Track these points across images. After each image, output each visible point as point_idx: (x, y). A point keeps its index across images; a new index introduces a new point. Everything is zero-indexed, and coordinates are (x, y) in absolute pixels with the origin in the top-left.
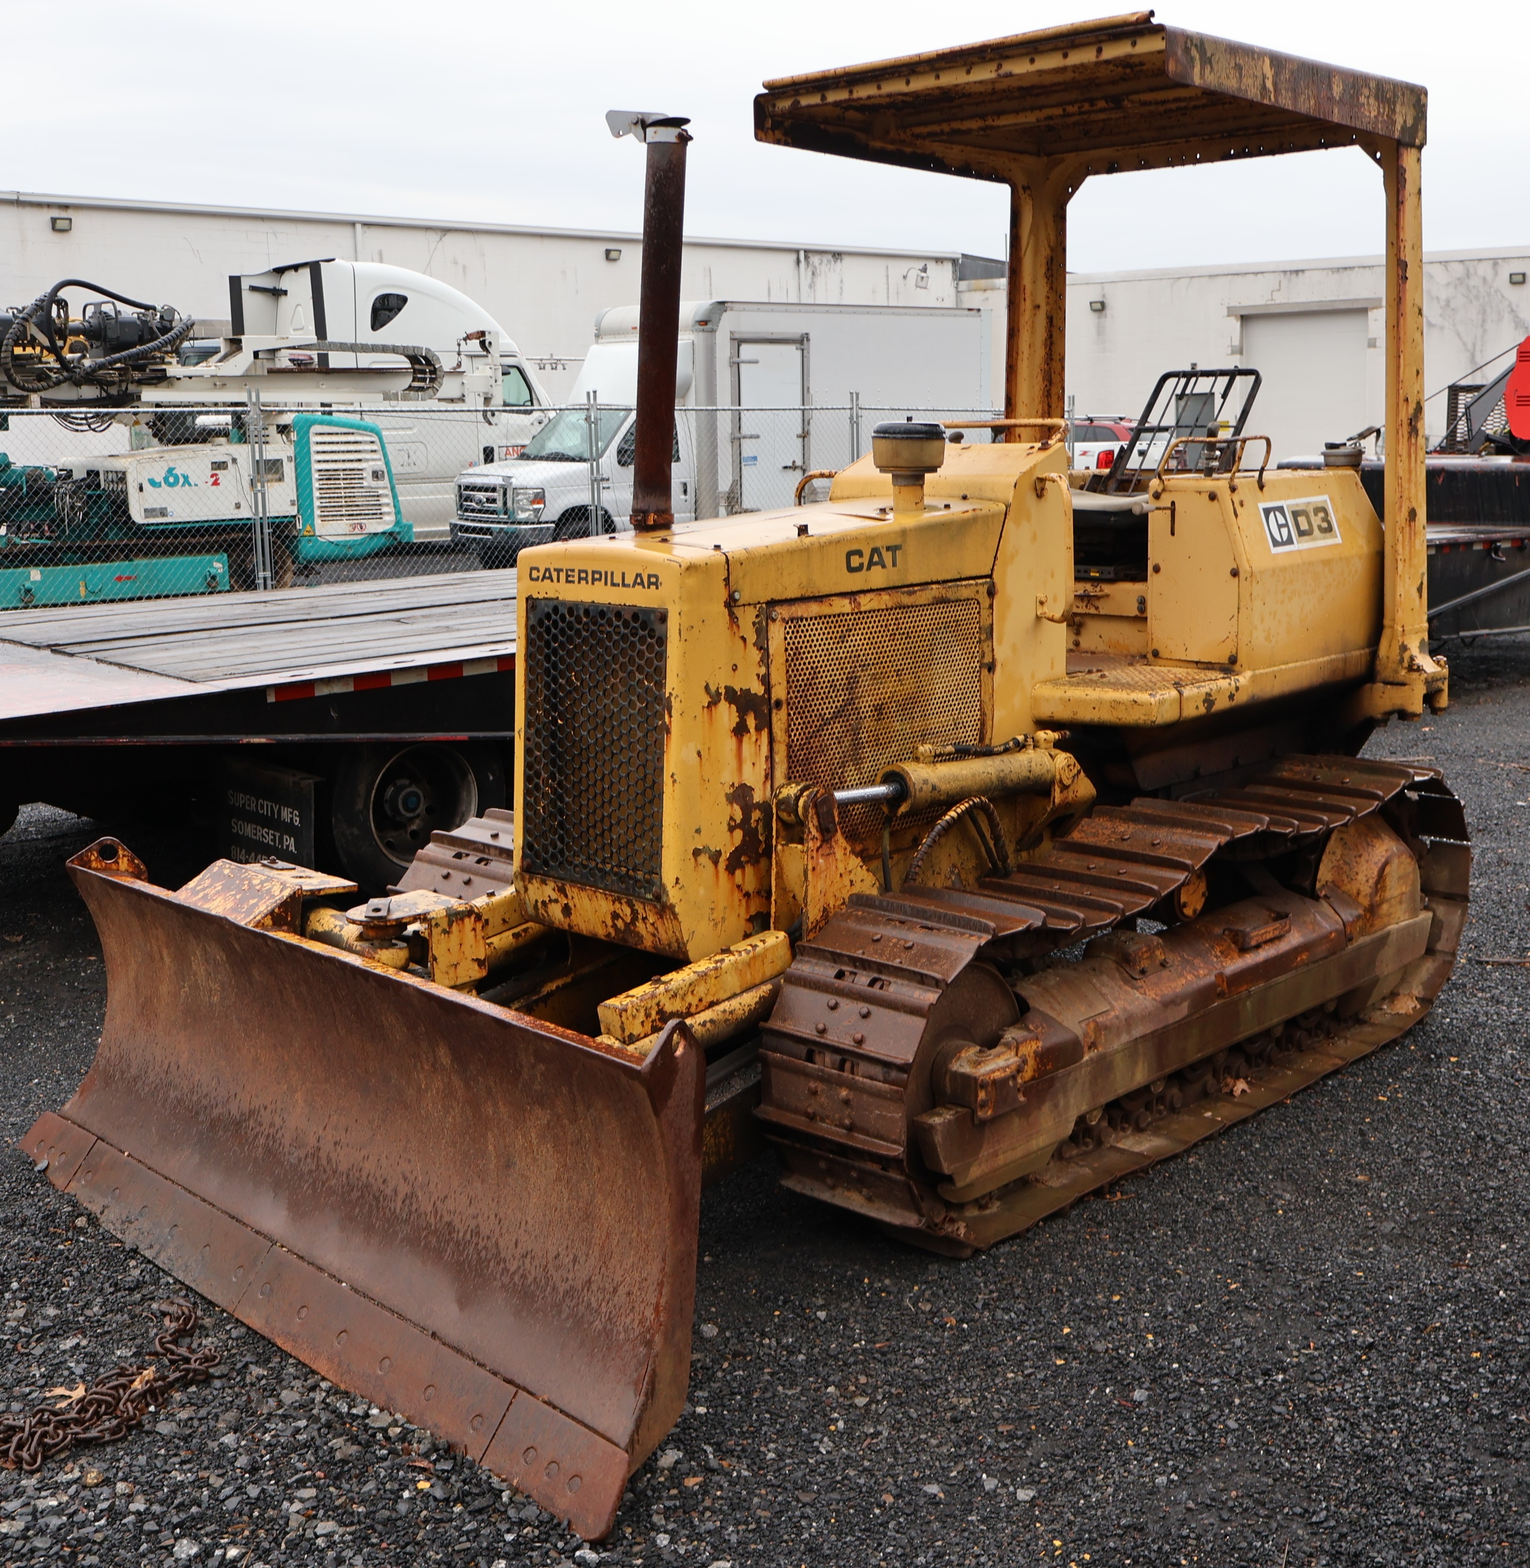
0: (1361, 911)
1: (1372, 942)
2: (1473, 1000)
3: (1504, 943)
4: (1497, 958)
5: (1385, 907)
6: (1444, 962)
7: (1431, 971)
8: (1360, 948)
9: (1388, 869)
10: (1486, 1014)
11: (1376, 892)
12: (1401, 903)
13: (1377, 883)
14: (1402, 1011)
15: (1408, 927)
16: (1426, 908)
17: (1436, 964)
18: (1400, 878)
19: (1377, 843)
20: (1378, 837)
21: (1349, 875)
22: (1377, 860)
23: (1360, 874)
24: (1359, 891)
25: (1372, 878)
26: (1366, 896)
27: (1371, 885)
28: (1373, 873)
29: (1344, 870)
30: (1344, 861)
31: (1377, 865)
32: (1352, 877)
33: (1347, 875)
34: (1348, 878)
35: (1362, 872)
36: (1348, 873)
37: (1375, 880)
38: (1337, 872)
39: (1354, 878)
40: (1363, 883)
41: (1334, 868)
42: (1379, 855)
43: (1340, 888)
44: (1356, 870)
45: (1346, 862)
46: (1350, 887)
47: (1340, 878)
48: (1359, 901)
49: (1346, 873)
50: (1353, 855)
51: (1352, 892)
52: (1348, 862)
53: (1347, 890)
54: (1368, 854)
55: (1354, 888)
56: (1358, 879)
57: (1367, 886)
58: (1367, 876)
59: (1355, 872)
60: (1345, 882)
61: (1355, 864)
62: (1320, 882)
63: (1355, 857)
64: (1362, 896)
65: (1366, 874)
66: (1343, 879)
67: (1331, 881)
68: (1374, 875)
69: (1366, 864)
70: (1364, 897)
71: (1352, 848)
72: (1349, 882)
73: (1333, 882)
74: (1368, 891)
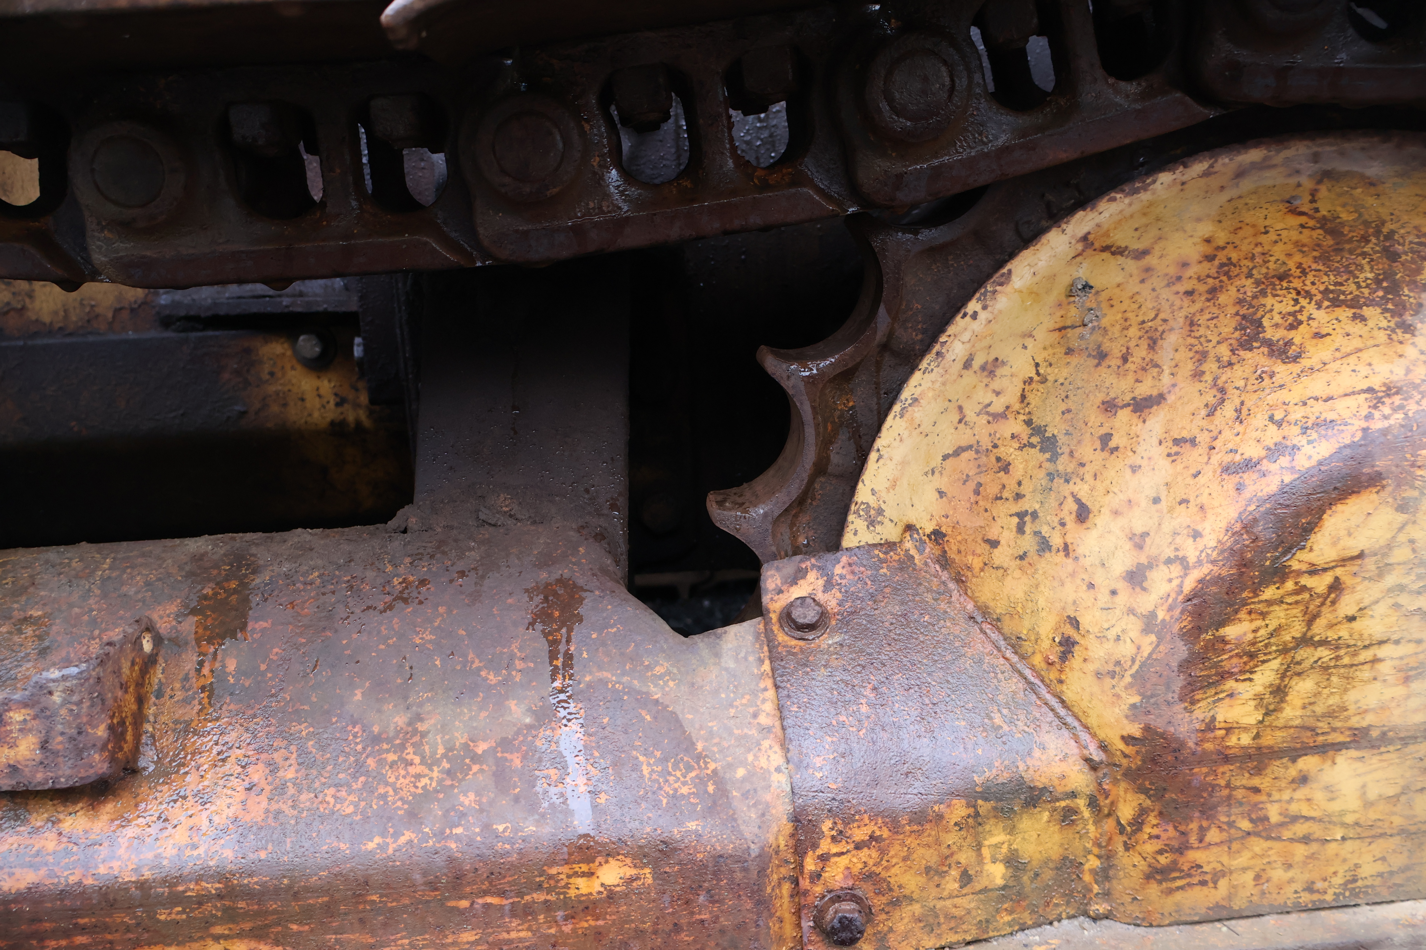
13: (1209, 607)
21: (1035, 515)
22: (1252, 451)
23: (1101, 521)
24: (1069, 631)
25: (1176, 570)
26: (1112, 674)
27: (1153, 615)
28: (1196, 535)
29: (1010, 482)
30: (1029, 423)
31: (1239, 489)
32: (1045, 530)
33: (1021, 515)
34: (1020, 529)
35: (1116, 513)
36: (1027, 504)
37: (1189, 584)
38: (971, 485)
39: (1056, 541)
40: (1103, 581)
41: (965, 455)
42: (1297, 414)
43: (959, 580)
44: (1082, 490)
45: (1038, 431)
46: (1020, 594)
47: (979, 522)
48: (1069, 694)
49: (1019, 496)
50: (1101, 397)
51: (1027, 623)
52: (1050, 432)
53: (999, 608)
54: (1210, 397)
55: (1042, 603)
56: (1080, 551)
57: (1131, 611)
58: (1140, 547)
59: (1071, 506)
60: (1002, 556)
61: (1088, 451)
62: (872, 523)
63: (1110, 407)
64: (1091, 667)
65: (1139, 529)
66: (993, 533)
67: (929, 528)
68: (1191, 551)
69: (1164, 463)
70: (1099, 675)
71: (1116, 349)
72: (1022, 558)
73: (937, 535)
74: (1126, 650)
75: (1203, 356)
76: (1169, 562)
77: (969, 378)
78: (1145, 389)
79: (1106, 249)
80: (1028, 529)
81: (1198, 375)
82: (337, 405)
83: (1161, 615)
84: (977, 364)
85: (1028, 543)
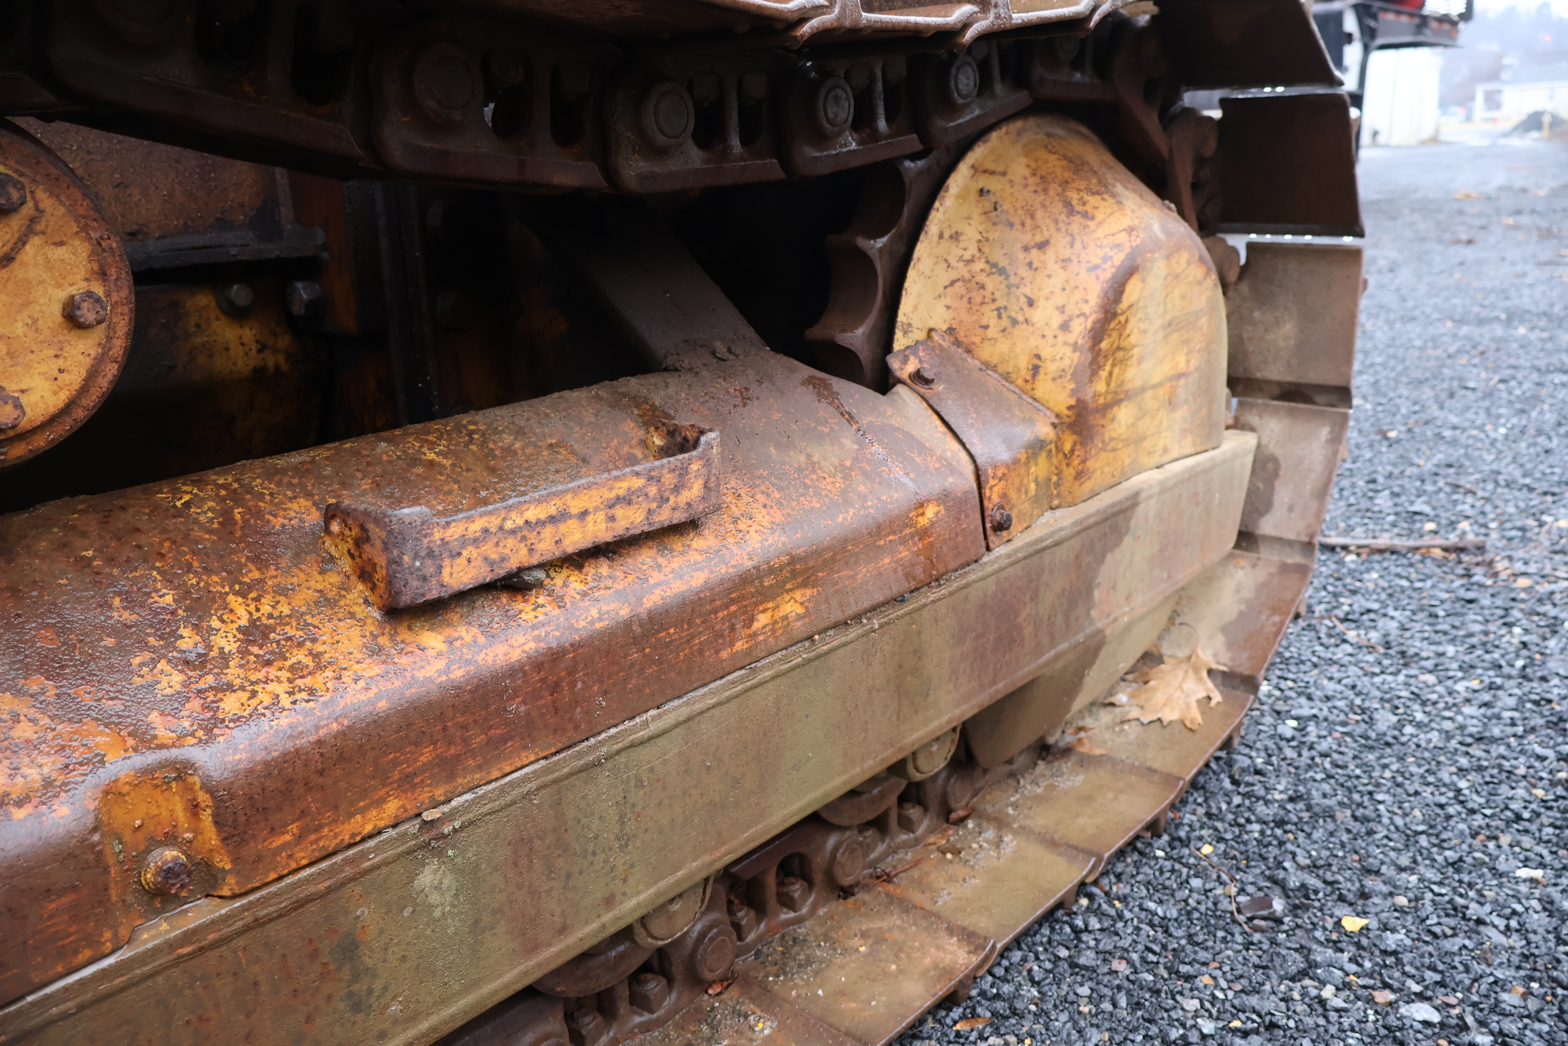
0: (1044, 430)
1: (1083, 529)
2: (1341, 653)
3: (1365, 504)
4: (1359, 537)
5: (1124, 415)
6: (1285, 568)
7: (1248, 593)
8: (1038, 551)
9: (1133, 291)
10: (1390, 701)
11: (1095, 367)
12: (1171, 404)
13: (1098, 334)
14: (1169, 715)
15: (1192, 475)
16: (1237, 425)
17: (1261, 574)
18: (1170, 325)
19: (1101, 205)
20: (1103, 189)
21: (1005, 308)
22: (1096, 261)
23: (1041, 303)
24: (1036, 361)
25: (1082, 319)
26: (1061, 377)
27: (1076, 343)
28: (1086, 301)
29: (988, 293)
30: (987, 262)
31: (1097, 278)
32: (1013, 314)
33: (998, 309)
34: (1000, 317)
35: (1047, 299)
36: (1000, 303)
37: (1089, 325)
38: (965, 299)
39: (1020, 318)
40: (1049, 333)
41: (957, 285)
42: (1105, 242)
43: (969, 351)
44: (1027, 290)
45: (994, 265)
46: (1006, 350)
47: (974, 318)
48: (1038, 394)
49: (994, 300)
50: (1019, 245)
51: (1012, 363)
52: (1001, 265)
53: (994, 360)
54: (1068, 239)
55: (1018, 351)
56: (1034, 320)
57: (1066, 343)
58: (1063, 312)
59: (1023, 300)
60: (991, 333)
61: (1023, 271)
62: (905, 333)
63: (1026, 249)
64: (1050, 376)
65: (1060, 304)
66: (984, 322)
67: (945, 327)
68: (1086, 309)
69: (1061, 271)
70: (1054, 379)
71: (1016, 221)
72: (1004, 330)
73: (951, 330)
74: (1066, 362)
75: (1056, 222)
76: (1078, 316)
77: (944, 243)
78: (1039, 238)
79: (985, 171)
80: (1004, 315)
81: (1058, 229)
82: (259, 351)
83: (1080, 342)
84: (946, 235)
85: (1005, 322)
